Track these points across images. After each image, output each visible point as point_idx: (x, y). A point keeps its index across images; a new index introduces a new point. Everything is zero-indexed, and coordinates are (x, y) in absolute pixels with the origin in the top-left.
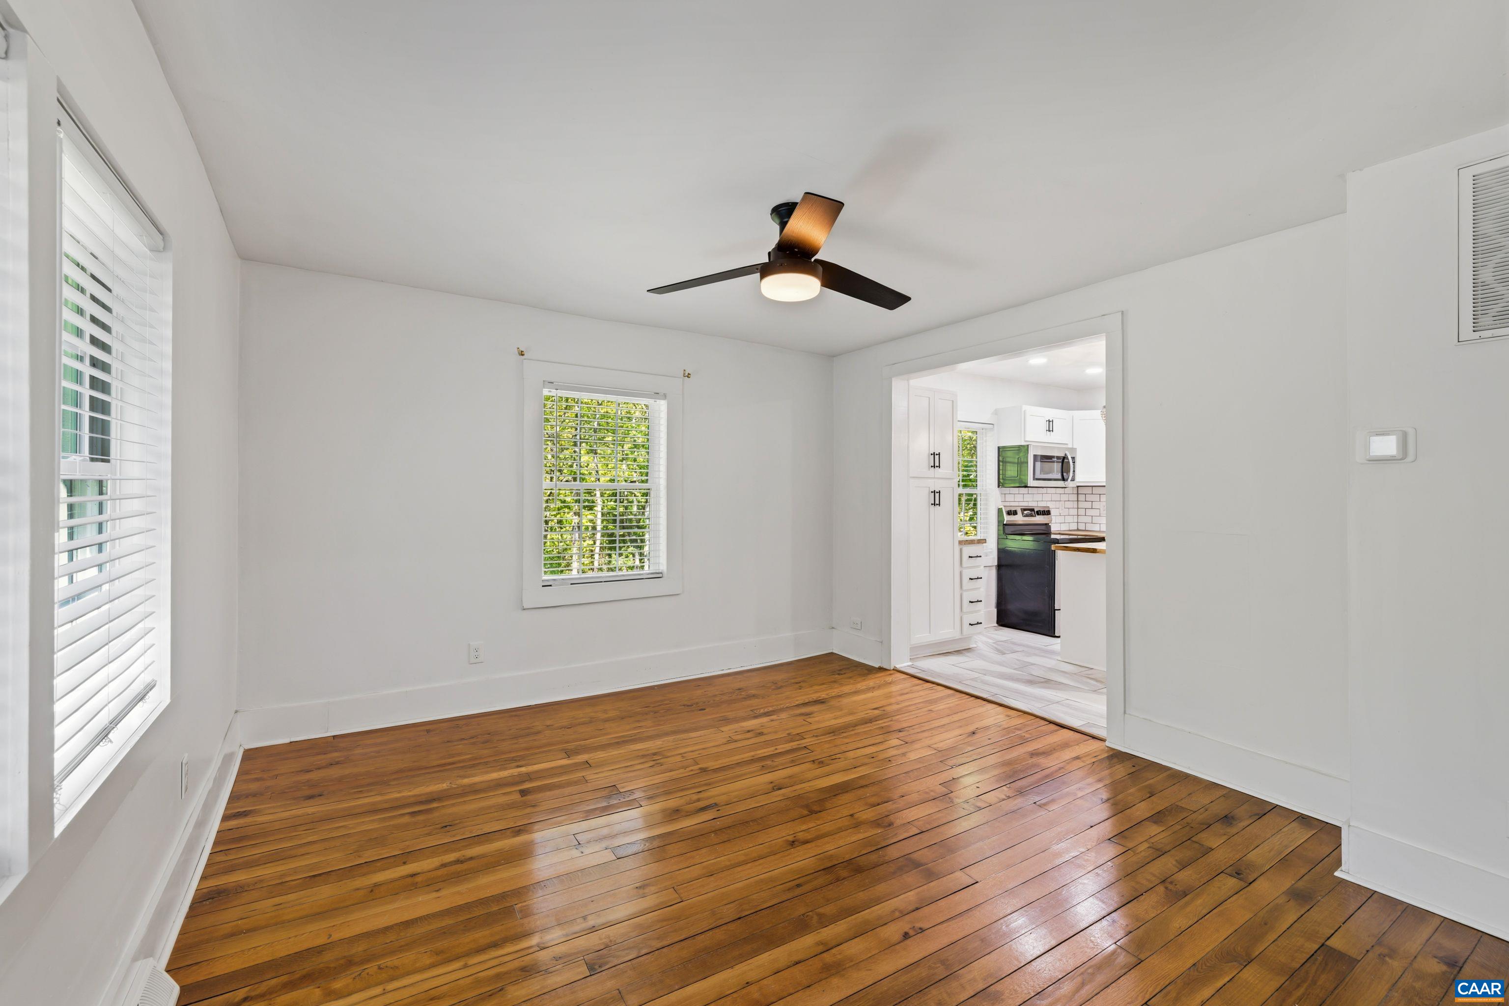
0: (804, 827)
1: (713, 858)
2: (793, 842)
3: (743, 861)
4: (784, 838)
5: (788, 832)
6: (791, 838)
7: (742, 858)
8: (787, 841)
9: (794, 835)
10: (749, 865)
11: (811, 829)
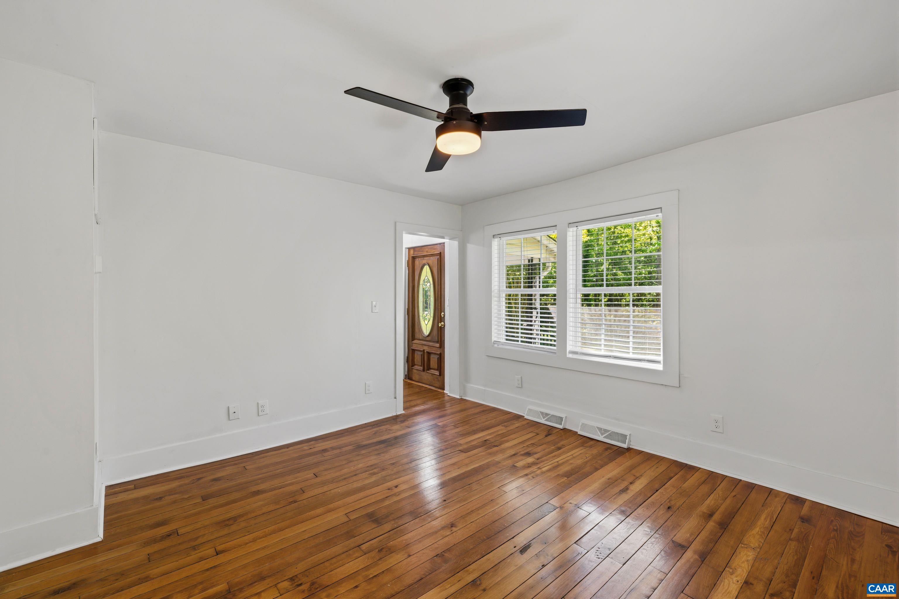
0: (446, 539)
1: (496, 510)
2: (452, 527)
3: (478, 510)
4: (458, 528)
5: (457, 534)
6: (454, 529)
7: (480, 512)
8: (456, 527)
9: (452, 532)
10: (474, 509)
11: (440, 538)
